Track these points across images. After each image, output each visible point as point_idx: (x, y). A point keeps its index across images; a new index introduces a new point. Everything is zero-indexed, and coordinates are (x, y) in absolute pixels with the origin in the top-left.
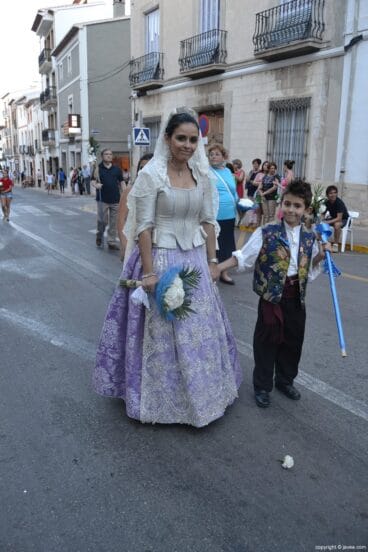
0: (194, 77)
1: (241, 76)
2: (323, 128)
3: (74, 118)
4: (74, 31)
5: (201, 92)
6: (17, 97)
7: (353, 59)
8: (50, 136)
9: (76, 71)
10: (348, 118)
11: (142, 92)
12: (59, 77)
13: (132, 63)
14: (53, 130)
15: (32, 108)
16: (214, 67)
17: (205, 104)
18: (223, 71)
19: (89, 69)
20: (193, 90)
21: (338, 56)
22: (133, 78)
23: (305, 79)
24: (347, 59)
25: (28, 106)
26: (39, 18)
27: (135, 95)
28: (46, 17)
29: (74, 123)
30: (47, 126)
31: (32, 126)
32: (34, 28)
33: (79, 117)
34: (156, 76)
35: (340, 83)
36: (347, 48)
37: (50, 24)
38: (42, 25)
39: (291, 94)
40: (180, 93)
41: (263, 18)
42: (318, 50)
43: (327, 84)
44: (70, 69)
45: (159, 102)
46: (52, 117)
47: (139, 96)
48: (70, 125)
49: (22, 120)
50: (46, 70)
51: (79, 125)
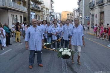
3: (81, 14)
9: (82, 5)
11: (91, 9)
13: (90, 3)
14: (79, 16)
16: (102, 4)
17: (101, 11)
18: (104, 5)
20: (99, 9)
22: (90, 6)
27: (90, 9)
29: (81, 15)
33: (82, 14)
45: (94, 11)
47: (91, 10)
50: (79, 4)
51: (82, 16)
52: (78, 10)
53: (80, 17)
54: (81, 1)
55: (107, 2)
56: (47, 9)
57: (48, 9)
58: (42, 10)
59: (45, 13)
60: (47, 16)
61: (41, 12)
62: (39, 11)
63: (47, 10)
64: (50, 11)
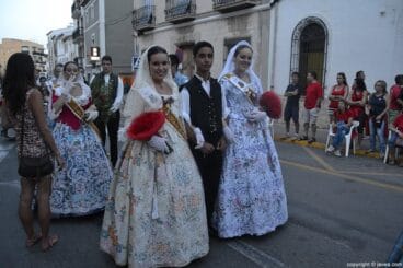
0: (175, 23)
1: (205, 22)
2: (259, 57)
3: (95, 50)
5: (180, 33)
6: (57, 34)
7: (276, 13)
8: (79, 62)
9: (97, 17)
10: (274, 51)
11: (141, 33)
12: (86, 20)
13: (134, 12)
14: (81, 58)
15: (68, 42)
16: (188, 16)
17: (182, 41)
18: (193, 19)
19: (106, 16)
20: (174, 32)
21: (267, 10)
22: (133, 22)
23: (247, 23)
24: (273, 12)
25: (64, 40)
27: (136, 34)
29: (95, 54)
30: (77, 55)
31: (67, 55)
33: (99, 49)
34: (150, 22)
35: (269, 28)
36: (272, 5)
39: (238, 35)
40: (166, 34)
42: (254, 5)
43: (260, 28)
44: (93, 16)
46: (81, 49)
48: (92, 55)
49: (60, 50)
50: (76, 14)
51: (98, 55)
53: (93, 58)
55: (211, 9)
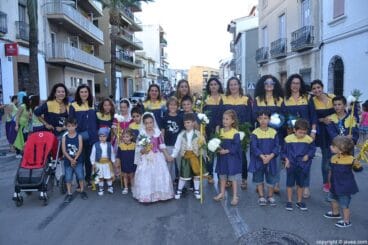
0: (278, 58)
1: (292, 58)
3: (238, 76)
4: (240, 34)
5: (280, 65)
6: (224, 62)
7: (322, 53)
9: (241, 53)
13: (258, 51)
16: (281, 55)
18: (286, 56)
19: (246, 52)
21: (318, 51)
22: (258, 58)
23: (309, 60)
24: (320, 52)
25: (228, 67)
26: (229, 26)
27: (259, 65)
28: (233, 25)
32: (228, 30)
33: (241, 76)
34: (266, 57)
35: (319, 62)
36: (320, 48)
37: (234, 29)
38: (230, 29)
39: (306, 67)
41: (294, 34)
42: (312, 48)
43: (316, 62)
44: (240, 51)
45: (268, 69)
47: (261, 66)
49: (226, 75)
50: (232, 50)
52: (232, 65)
54: (239, 43)
55: (291, 51)
56: (150, 61)
57: (153, 62)
58: (138, 65)
59: (145, 73)
60: (150, 80)
61: (136, 71)
62: (131, 68)
63: (151, 66)
64: (158, 66)
